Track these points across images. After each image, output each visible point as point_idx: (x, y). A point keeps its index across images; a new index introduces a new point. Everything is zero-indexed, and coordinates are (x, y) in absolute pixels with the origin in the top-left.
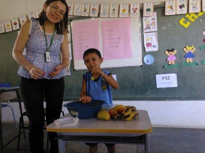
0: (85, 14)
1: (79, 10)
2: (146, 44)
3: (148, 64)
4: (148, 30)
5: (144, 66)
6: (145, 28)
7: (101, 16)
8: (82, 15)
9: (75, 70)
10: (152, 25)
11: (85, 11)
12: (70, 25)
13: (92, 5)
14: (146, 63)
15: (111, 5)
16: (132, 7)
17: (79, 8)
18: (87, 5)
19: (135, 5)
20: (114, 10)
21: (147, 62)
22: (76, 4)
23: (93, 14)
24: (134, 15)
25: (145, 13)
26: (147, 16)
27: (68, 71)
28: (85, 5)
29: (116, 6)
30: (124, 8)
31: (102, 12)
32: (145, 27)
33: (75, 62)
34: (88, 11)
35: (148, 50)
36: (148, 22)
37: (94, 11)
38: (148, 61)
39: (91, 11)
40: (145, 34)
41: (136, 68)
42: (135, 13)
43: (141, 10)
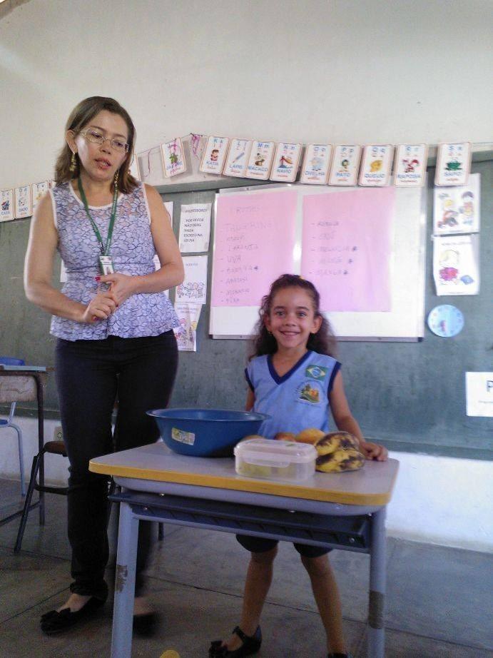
0: (259, 172)
1: (241, 162)
2: (441, 272)
3: (441, 334)
4: (447, 229)
5: (428, 341)
6: (441, 220)
7: (304, 179)
8: (249, 175)
9: (211, 337)
10: (461, 211)
11: (257, 163)
12: (210, 204)
13: (280, 147)
14: (436, 330)
15: (339, 149)
16: (402, 155)
17: (243, 154)
18: (267, 146)
19: (413, 148)
20: (345, 163)
21: (440, 328)
22: (235, 143)
23: (283, 174)
24: (407, 179)
25: (442, 176)
26: (451, 183)
27: (191, 339)
28: (260, 145)
29: (351, 151)
30: (378, 158)
31: (308, 167)
32: (438, 216)
33: (215, 312)
34: (266, 164)
35: (444, 288)
36: (452, 203)
37: (285, 163)
38: (442, 325)
39: (277, 163)
40: (438, 242)
41: (400, 345)
42: (410, 173)
43: (431, 164)
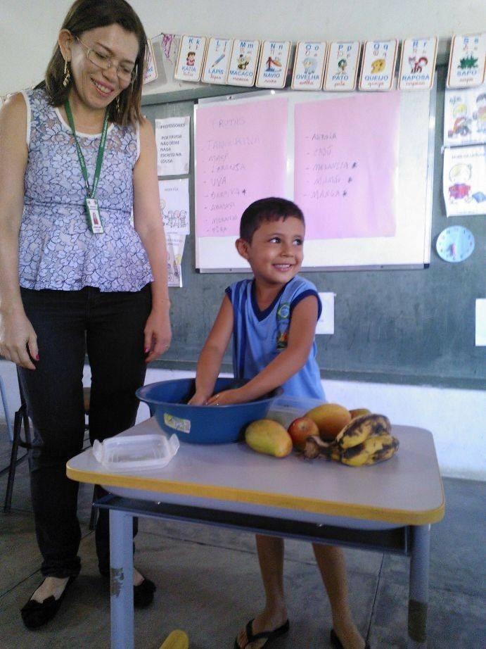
0: (244, 77)
1: (222, 65)
2: (450, 189)
3: (450, 259)
4: (458, 139)
5: (435, 267)
6: (453, 129)
7: (296, 83)
8: (232, 82)
9: (198, 271)
10: (475, 117)
11: (240, 67)
12: (189, 118)
13: (267, 46)
14: (444, 255)
15: (335, 47)
16: (408, 52)
17: (223, 56)
18: (250, 46)
19: (421, 43)
20: (342, 64)
21: (449, 253)
22: (213, 43)
23: (270, 79)
24: (414, 80)
25: (455, 76)
26: (464, 84)
27: (176, 274)
28: (243, 45)
29: (349, 49)
30: (381, 56)
31: (299, 69)
32: (449, 125)
33: (200, 243)
34: (251, 68)
35: (454, 207)
36: (465, 108)
37: (272, 66)
38: (451, 249)
39: (264, 66)
40: (448, 154)
41: (405, 273)
42: (417, 74)
43: (442, 62)
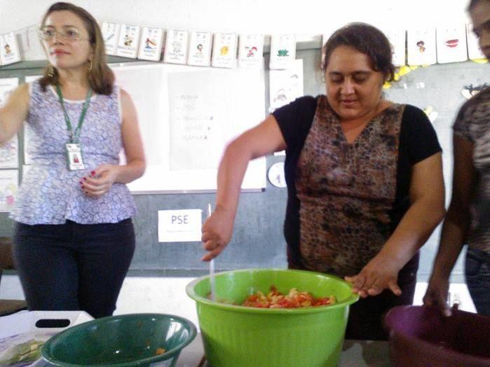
0: (128, 51)
1: (112, 42)
5: (269, 190)
7: (167, 58)
8: (120, 54)
11: (126, 44)
13: (146, 31)
14: (274, 182)
15: (194, 35)
16: (244, 43)
17: (113, 35)
18: (133, 29)
20: (199, 47)
21: (277, 181)
22: (105, 25)
23: (147, 53)
24: (249, 62)
25: (275, 60)
26: (281, 67)
28: (128, 28)
29: (204, 37)
30: (226, 44)
31: (169, 49)
34: (134, 45)
37: (150, 45)
38: (279, 177)
39: (144, 44)
41: (250, 194)
42: (250, 58)
43: (266, 51)
